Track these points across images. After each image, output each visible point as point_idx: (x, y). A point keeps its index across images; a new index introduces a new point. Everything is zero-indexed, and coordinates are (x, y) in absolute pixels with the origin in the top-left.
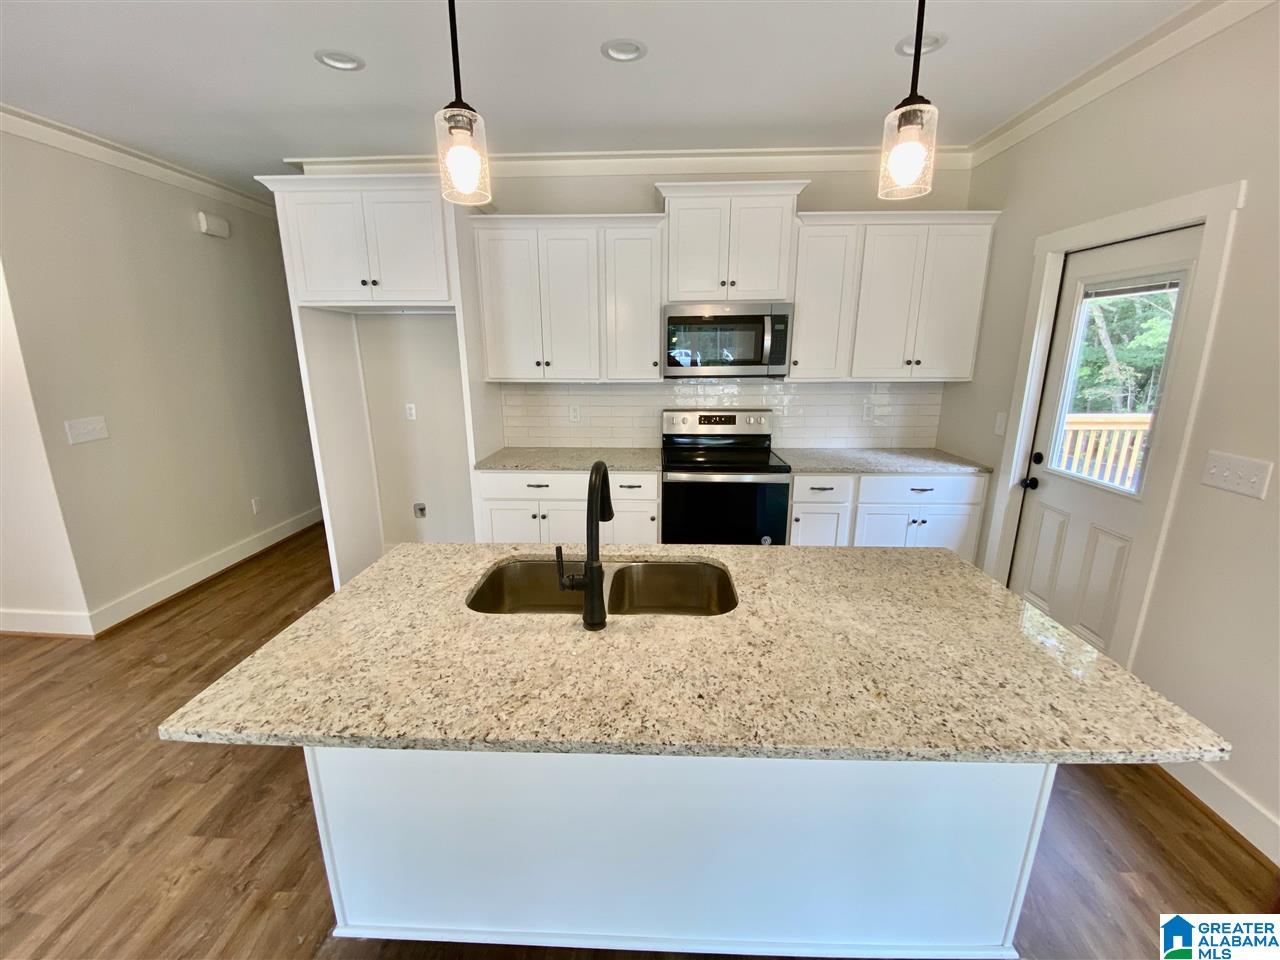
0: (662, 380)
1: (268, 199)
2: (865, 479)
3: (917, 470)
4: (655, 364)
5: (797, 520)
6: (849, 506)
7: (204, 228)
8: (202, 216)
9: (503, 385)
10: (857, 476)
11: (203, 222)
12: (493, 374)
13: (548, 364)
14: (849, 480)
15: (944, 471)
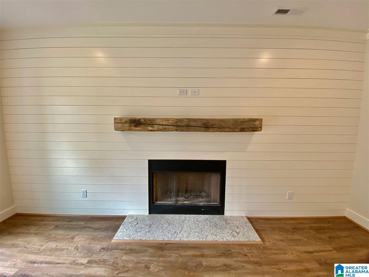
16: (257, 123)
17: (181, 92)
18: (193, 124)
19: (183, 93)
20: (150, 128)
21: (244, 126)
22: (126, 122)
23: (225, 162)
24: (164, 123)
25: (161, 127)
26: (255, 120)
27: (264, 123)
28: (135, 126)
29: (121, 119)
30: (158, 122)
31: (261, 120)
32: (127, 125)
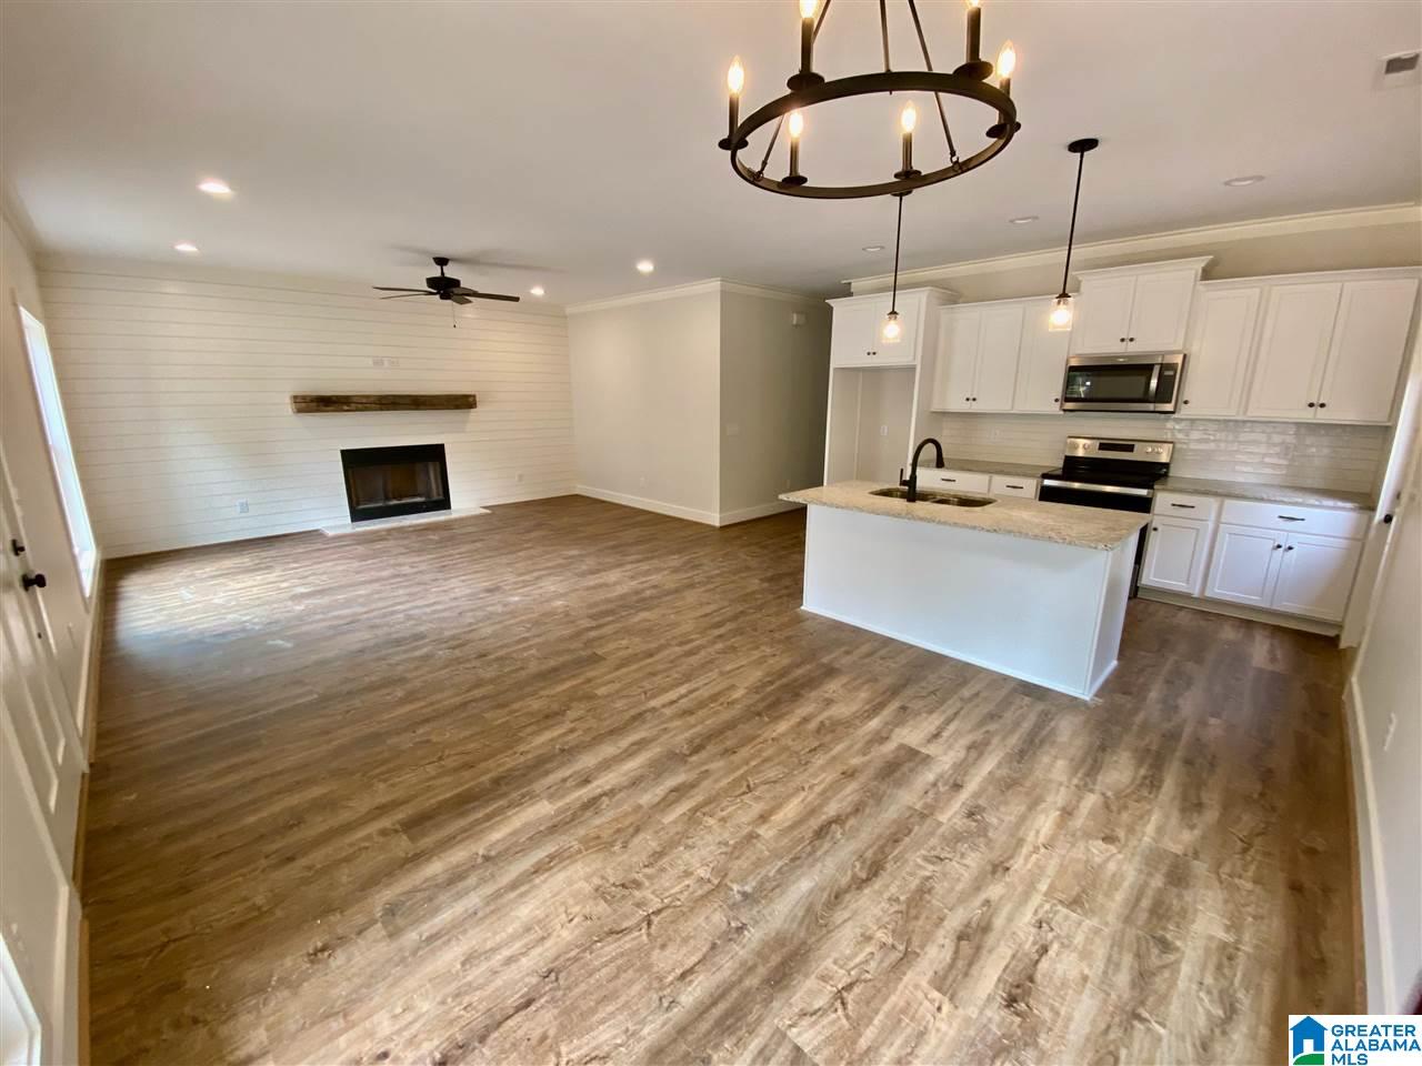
0: (1062, 413)
1: (830, 309)
2: (1229, 503)
3: (1285, 500)
4: (1057, 400)
5: (1155, 529)
6: (1211, 525)
7: (795, 322)
8: (795, 316)
9: (945, 414)
10: (1219, 499)
11: (795, 319)
12: (936, 407)
13: (974, 400)
14: (1213, 503)
15: (1317, 503)
16: (471, 399)
17: (376, 363)
18: (401, 401)
19: (378, 363)
20: (346, 408)
21: (458, 403)
22: (312, 401)
23: (442, 446)
24: (364, 401)
25: (360, 406)
26: (470, 396)
27: (477, 399)
28: (326, 406)
29: (304, 397)
30: (355, 400)
31: (474, 396)
32: (314, 404)
